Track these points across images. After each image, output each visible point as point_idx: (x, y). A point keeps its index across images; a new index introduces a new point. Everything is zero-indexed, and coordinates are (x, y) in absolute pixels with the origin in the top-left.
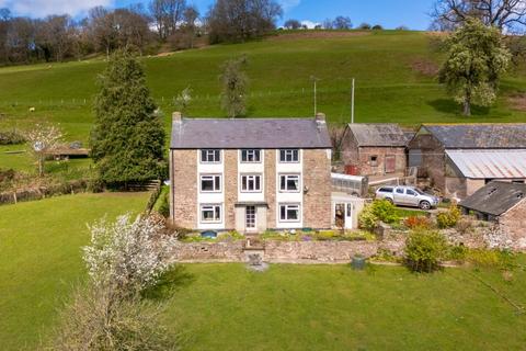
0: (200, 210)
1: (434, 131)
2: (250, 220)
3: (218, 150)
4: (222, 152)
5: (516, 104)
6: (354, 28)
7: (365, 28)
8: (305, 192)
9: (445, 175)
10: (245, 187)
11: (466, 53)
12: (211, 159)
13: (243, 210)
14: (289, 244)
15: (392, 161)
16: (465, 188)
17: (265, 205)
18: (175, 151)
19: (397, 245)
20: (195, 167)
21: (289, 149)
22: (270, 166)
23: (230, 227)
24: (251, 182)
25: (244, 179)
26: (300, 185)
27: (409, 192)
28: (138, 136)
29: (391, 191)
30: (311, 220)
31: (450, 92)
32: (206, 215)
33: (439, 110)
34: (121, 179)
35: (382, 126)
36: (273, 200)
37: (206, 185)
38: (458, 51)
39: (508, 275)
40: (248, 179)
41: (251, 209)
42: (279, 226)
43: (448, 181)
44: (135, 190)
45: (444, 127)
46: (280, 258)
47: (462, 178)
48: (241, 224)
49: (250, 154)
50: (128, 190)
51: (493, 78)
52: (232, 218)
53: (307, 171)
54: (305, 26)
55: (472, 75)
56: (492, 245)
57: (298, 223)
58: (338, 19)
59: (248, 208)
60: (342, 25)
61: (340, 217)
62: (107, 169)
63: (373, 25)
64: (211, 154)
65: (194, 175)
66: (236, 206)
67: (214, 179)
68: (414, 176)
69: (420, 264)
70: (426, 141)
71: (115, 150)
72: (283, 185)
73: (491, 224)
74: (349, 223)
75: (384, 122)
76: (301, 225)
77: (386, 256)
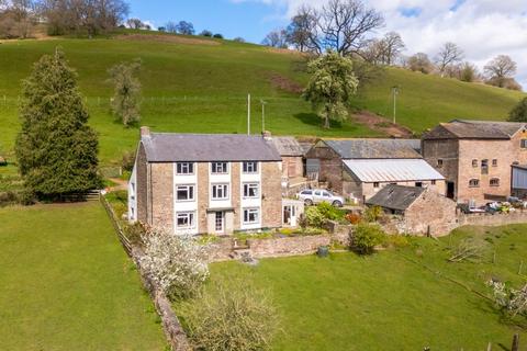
0: (176, 217)
1: (329, 144)
2: (219, 224)
3: (191, 163)
4: (195, 165)
5: (357, 119)
6: (197, 34)
7: (207, 35)
8: (263, 197)
9: (343, 180)
10: (214, 195)
11: (328, 78)
12: (185, 171)
13: (214, 215)
14: (268, 241)
15: (293, 167)
16: (361, 189)
17: (232, 210)
18: (153, 165)
19: (343, 236)
20: (172, 178)
21: (250, 162)
22: (236, 177)
23: (203, 232)
24: (220, 191)
25: (214, 188)
26: (259, 192)
27: (325, 195)
28: (78, 146)
29: (310, 193)
30: (268, 221)
31: (314, 108)
32: (181, 221)
33: (305, 122)
34: (62, 190)
35: (283, 138)
36: (238, 206)
37: (182, 195)
38: (322, 75)
39: (419, 252)
40: (217, 188)
41: (220, 214)
42: (243, 227)
43: (345, 184)
44: (72, 201)
45: (336, 141)
46: (262, 254)
47: (358, 182)
48: (212, 228)
49: (219, 166)
50: (63, 201)
51: (345, 98)
52: (204, 223)
53: (264, 180)
54: (148, 27)
55: (331, 96)
56: (401, 231)
57: (257, 224)
58: (182, 23)
59: (217, 213)
60: (186, 30)
61: (287, 216)
62: (43, 180)
63: (214, 34)
64: (185, 167)
65: (171, 186)
66: (208, 212)
67: (188, 189)
68: (316, 181)
69: (360, 248)
70: (323, 153)
71: (50, 161)
72: (246, 191)
73: (400, 217)
74: (293, 221)
75: (284, 135)
76: (259, 226)
77: (335, 245)
